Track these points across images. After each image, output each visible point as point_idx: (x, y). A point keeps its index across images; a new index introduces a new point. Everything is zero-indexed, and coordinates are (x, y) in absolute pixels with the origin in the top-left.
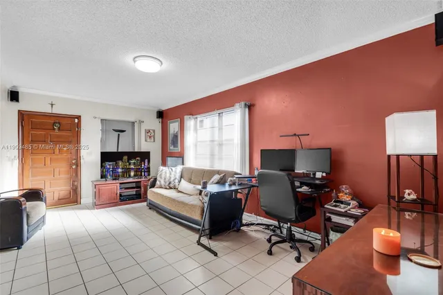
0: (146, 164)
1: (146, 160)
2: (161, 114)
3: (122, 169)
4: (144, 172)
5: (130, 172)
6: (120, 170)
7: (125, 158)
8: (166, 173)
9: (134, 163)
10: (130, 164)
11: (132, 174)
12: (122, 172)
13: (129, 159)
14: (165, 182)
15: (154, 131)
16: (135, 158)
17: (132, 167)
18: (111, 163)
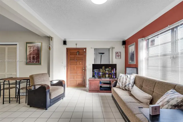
0: (114, 71)
1: (114, 69)
2: (124, 43)
3: (102, 73)
4: (113, 75)
5: (106, 75)
6: (101, 74)
7: (103, 67)
8: (123, 78)
9: (108, 70)
10: (106, 71)
11: (107, 76)
12: (102, 75)
13: (105, 68)
14: (122, 85)
15: (120, 52)
16: (108, 68)
17: (107, 72)
18: (97, 70)
